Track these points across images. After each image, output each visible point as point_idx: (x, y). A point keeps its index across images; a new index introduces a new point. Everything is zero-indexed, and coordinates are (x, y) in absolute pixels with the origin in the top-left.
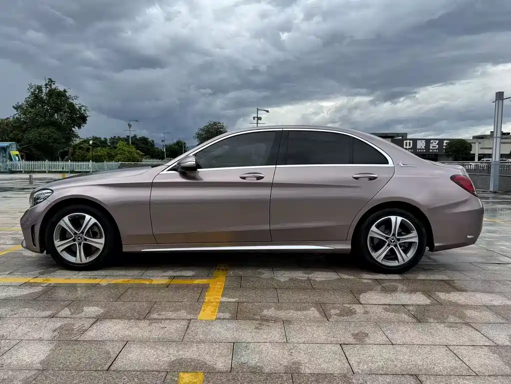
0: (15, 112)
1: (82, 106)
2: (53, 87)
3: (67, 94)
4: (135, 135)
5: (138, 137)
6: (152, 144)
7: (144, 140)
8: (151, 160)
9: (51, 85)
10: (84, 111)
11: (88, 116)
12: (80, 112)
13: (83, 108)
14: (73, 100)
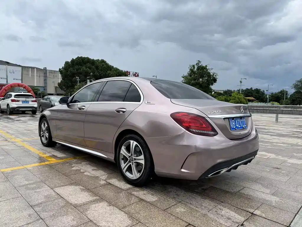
0: (183, 79)
1: (215, 73)
2: (200, 65)
3: (207, 68)
4: (251, 88)
5: (253, 89)
6: (263, 93)
7: (257, 91)
8: (259, 103)
9: (199, 64)
10: (216, 75)
11: (217, 79)
12: (213, 77)
13: (215, 74)
14: (210, 70)
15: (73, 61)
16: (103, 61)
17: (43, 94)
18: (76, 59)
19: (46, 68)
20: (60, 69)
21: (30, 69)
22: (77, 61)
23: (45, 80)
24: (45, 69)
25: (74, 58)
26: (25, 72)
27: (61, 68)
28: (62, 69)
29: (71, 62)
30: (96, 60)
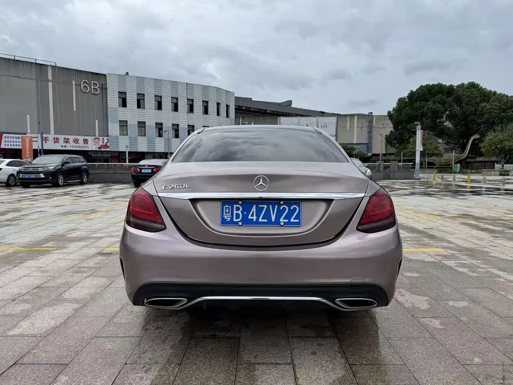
15: (412, 95)
16: (473, 86)
17: (360, 155)
18: (417, 90)
19: (372, 113)
20: (389, 112)
21: (349, 118)
22: (418, 94)
23: (370, 132)
24: (370, 114)
25: (414, 90)
26: (340, 123)
27: (391, 110)
28: (393, 111)
29: (408, 97)
30: (458, 86)
